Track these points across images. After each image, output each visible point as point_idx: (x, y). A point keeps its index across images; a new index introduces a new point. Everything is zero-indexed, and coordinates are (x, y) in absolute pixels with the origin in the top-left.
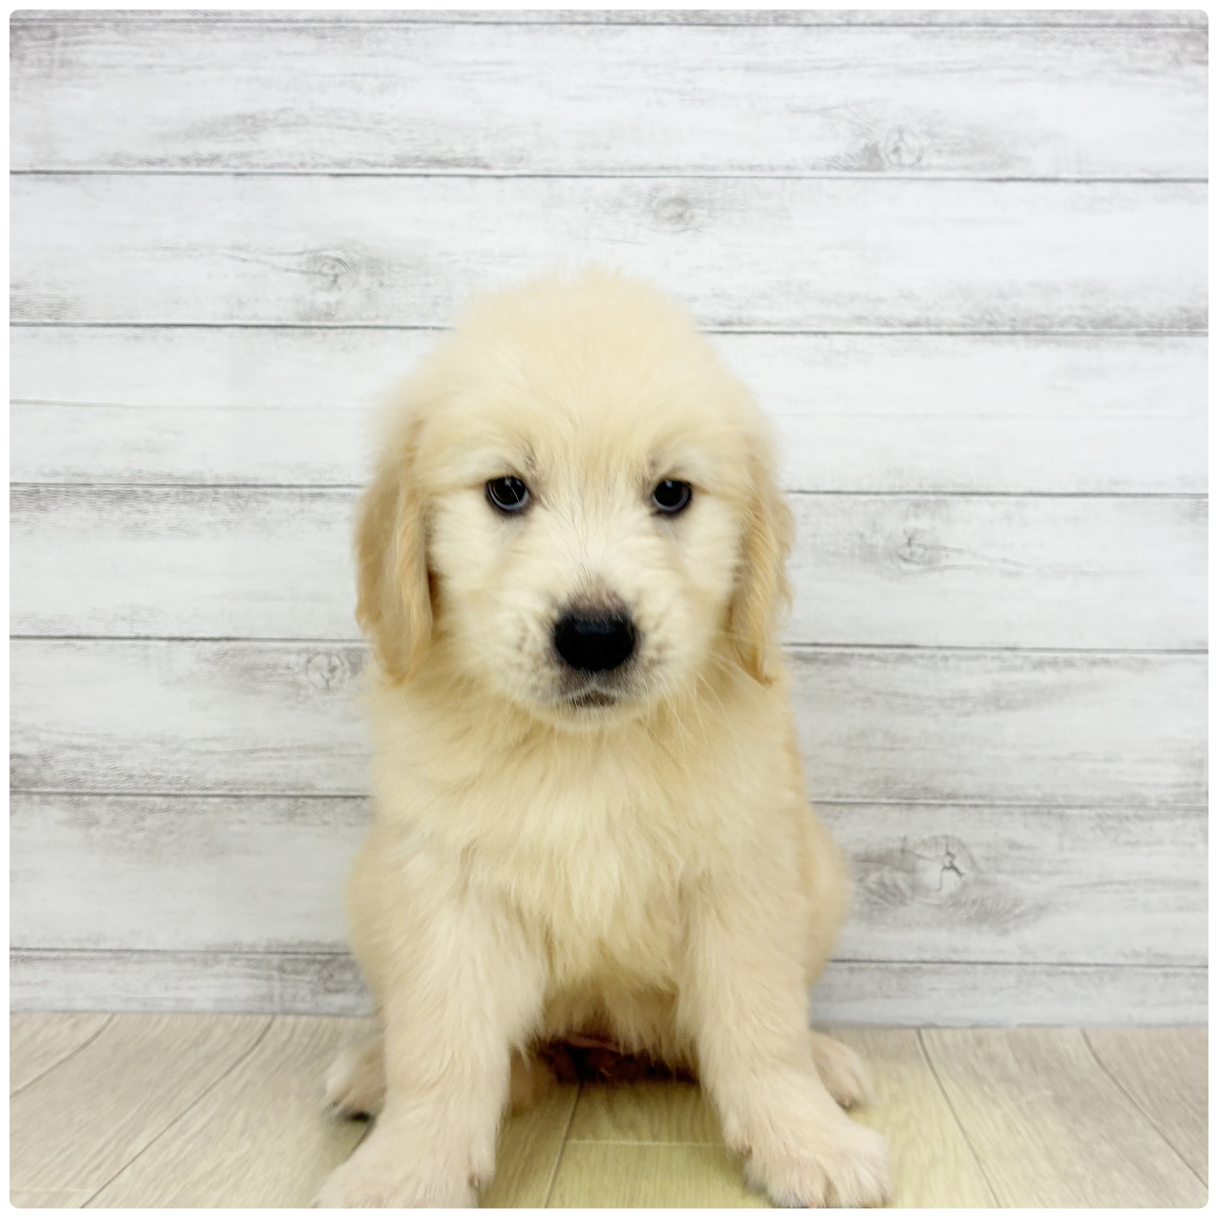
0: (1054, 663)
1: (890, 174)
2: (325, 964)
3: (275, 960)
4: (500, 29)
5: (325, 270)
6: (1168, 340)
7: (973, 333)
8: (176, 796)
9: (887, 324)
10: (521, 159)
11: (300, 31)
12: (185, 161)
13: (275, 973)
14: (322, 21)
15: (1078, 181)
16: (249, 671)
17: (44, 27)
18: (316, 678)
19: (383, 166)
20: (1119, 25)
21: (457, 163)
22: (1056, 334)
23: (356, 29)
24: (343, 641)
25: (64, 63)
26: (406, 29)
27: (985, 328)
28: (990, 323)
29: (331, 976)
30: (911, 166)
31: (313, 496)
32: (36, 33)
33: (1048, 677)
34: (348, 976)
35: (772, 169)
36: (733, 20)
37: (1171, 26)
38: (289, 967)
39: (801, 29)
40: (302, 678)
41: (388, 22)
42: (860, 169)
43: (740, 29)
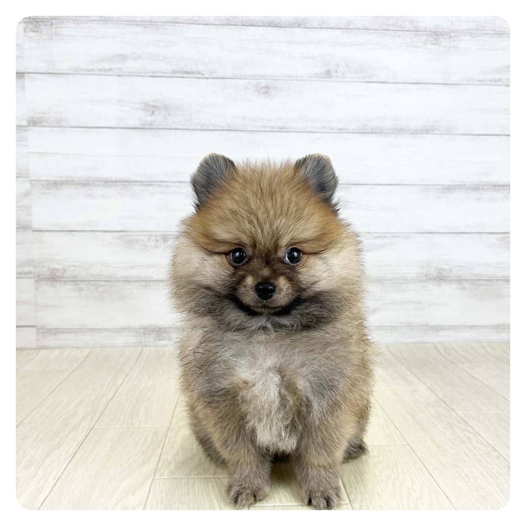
0: (381, 237)
1: (334, 79)
2: (158, 332)
3: (142, 331)
4: (206, 26)
5: (150, 109)
6: (419, 135)
7: (359, 133)
8: (108, 281)
9: (332, 129)
10: (214, 72)
11: (138, 25)
12: (100, 70)
13: (143, 335)
14: (145, 22)
15: (393, 83)
16: (130, 241)
17: (49, 21)
18: (152, 244)
19: (168, 73)
20: (408, 31)
21: (192, 73)
22: (385, 133)
23: (158, 25)
24: (160, 231)
25: (56, 34)
26: (174, 26)
27: (363, 131)
28: (365, 130)
29: (160, 335)
30: (341, 77)
31: (149, 185)
32: (45, 23)
33: (379, 241)
34: (165, 335)
35: (296, 77)
36: (283, 25)
37: (424, 31)
38: (146, 333)
39: (306, 29)
40: (148, 244)
41: (169, 22)
42: (325, 78)
43: (286, 29)
